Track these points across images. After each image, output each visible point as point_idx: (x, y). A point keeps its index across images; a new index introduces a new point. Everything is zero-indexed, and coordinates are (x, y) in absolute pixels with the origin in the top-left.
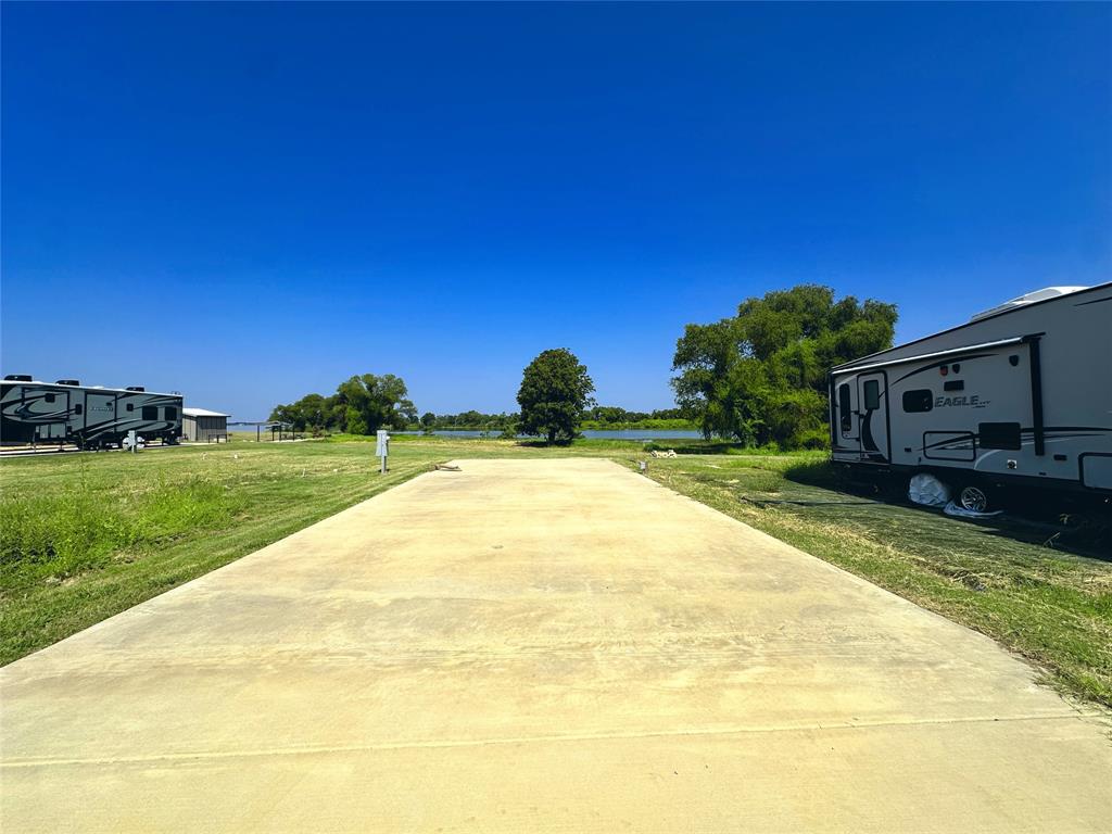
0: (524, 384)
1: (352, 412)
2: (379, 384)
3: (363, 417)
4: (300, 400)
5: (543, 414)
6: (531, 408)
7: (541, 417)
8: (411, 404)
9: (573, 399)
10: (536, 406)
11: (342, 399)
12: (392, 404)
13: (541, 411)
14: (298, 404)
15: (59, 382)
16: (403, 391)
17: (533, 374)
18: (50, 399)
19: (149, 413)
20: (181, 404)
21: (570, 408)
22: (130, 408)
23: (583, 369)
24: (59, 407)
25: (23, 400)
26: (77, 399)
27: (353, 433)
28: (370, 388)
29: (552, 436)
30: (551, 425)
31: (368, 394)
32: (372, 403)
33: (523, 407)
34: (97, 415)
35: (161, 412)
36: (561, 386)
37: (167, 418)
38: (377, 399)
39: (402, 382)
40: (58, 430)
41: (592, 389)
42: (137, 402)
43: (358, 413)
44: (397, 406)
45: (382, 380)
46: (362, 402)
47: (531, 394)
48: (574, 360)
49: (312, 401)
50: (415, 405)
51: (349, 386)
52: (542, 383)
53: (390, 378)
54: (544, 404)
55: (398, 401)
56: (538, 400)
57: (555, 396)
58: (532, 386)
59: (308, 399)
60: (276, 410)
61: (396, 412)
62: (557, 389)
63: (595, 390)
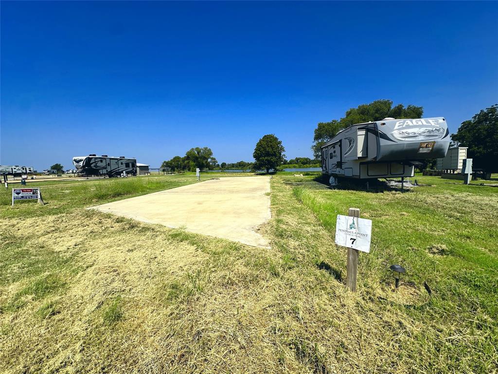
0: (256, 150)
1: (192, 163)
2: (202, 151)
4: (172, 159)
6: (259, 160)
7: (262, 163)
8: (215, 159)
9: (275, 155)
11: (188, 158)
12: (207, 159)
13: (263, 160)
14: (172, 160)
15: (103, 156)
16: (211, 154)
17: (259, 145)
18: (101, 161)
19: (127, 165)
20: (136, 162)
21: (274, 159)
22: (122, 164)
23: (280, 143)
24: (103, 164)
25: (95, 162)
26: (108, 161)
27: (193, 171)
28: (198, 153)
29: (268, 171)
31: (198, 156)
32: (199, 159)
33: (256, 159)
34: (113, 167)
35: (130, 165)
36: (270, 150)
37: (132, 167)
38: (201, 158)
39: (210, 150)
40: (104, 171)
42: (124, 162)
43: (194, 164)
44: (209, 160)
45: (202, 149)
46: (196, 159)
47: (258, 154)
48: (276, 139)
49: (177, 159)
50: (217, 159)
51: (190, 152)
52: (262, 149)
53: (206, 149)
54: (263, 158)
55: (210, 158)
56: (260, 156)
57: (268, 154)
58: (258, 151)
59: (174, 158)
60: (163, 163)
61: (209, 163)
62: (268, 152)
63: (285, 151)
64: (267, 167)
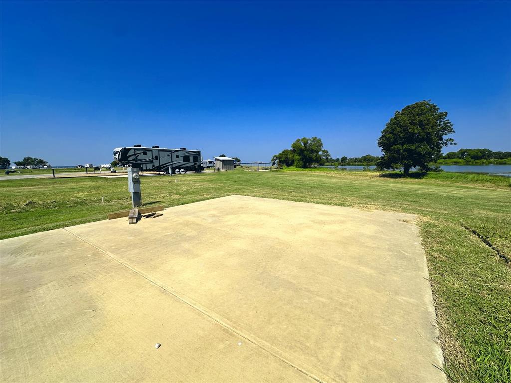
0: (385, 132)
1: (297, 157)
2: (309, 142)
3: (302, 159)
5: (398, 153)
7: (397, 155)
8: (327, 152)
9: (428, 140)
10: (393, 148)
11: (294, 151)
12: (318, 152)
13: (398, 151)
14: (280, 154)
15: (153, 147)
16: (321, 145)
17: (394, 124)
18: (145, 153)
19: (186, 158)
20: (200, 154)
21: (423, 148)
22: (177, 156)
23: (441, 116)
24: (149, 157)
25: (135, 154)
26: (155, 153)
27: (297, 167)
28: (305, 144)
29: (406, 170)
30: (405, 161)
31: (304, 148)
32: (306, 152)
34: (164, 160)
35: (191, 158)
36: (417, 130)
37: (193, 161)
38: (308, 150)
39: (320, 140)
40: (149, 166)
41: (451, 131)
42: (180, 154)
43: (299, 157)
44: (320, 153)
45: (311, 140)
46: (301, 151)
47: (388, 139)
48: (433, 109)
50: (329, 152)
51: (296, 144)
52: (399, 129)
53: (315, 139)
54: (399, 146)
55: (321, 150)
56: (394, 143)
57: (410, 139)
58: (390, 133)
61: (320, 156)
62: (413, 134)
63: (454, 132)
64: (405, 163)
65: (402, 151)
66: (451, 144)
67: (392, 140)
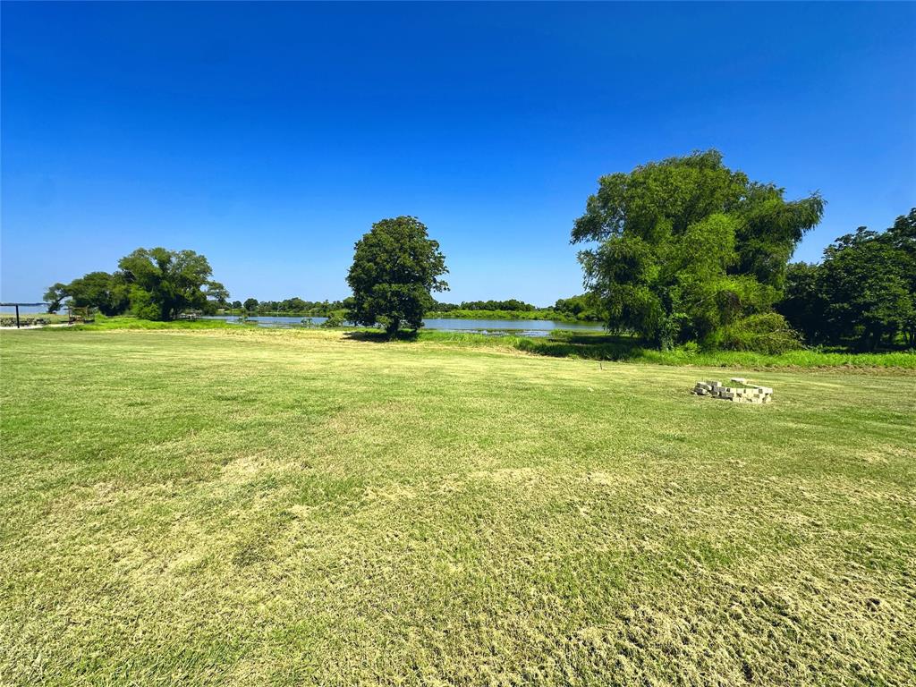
0: (358, 258)
1: (138, 292)
2: (174, 260)
3: (155, 299)
4: (81, 277)
5: (385, 298)
6: (369, 291)
7: (383, 302)
8: (221, 287)
10: (376, 287)
11: (128, 278)
13: (383, 295)
14: (78, 283)
16: (207, 270)
17: (368, 249)
27: (140, 317)
28: (162, 264)
29: (393, 328)
30: (395, 313)
31: (159, 272)
32: (165, 283)
33: (357, 291)
36: (409, 261)
38: (172, 279)
39: (204, 260)
41: (445, 270)
43: (147, 294)
44: (204, 288)
45: (177, 256)
46: (152, 281)
49: (96, 280)
50: (226, 288)
51: (133, 261)
52: (384, 256)
53: (189, 254)
54: (386, 286)
55: (205, 282)
56: (376, 281)
57: (401, 275)
58: (369, 261)
59: (90, 278)
60: (52, 290)
61: (204, 296)
62: (403, 266)
63: (448, 271)
64: (395, 316)
65: (389, 294)
66: (445, 289)
67: (374, 274)
